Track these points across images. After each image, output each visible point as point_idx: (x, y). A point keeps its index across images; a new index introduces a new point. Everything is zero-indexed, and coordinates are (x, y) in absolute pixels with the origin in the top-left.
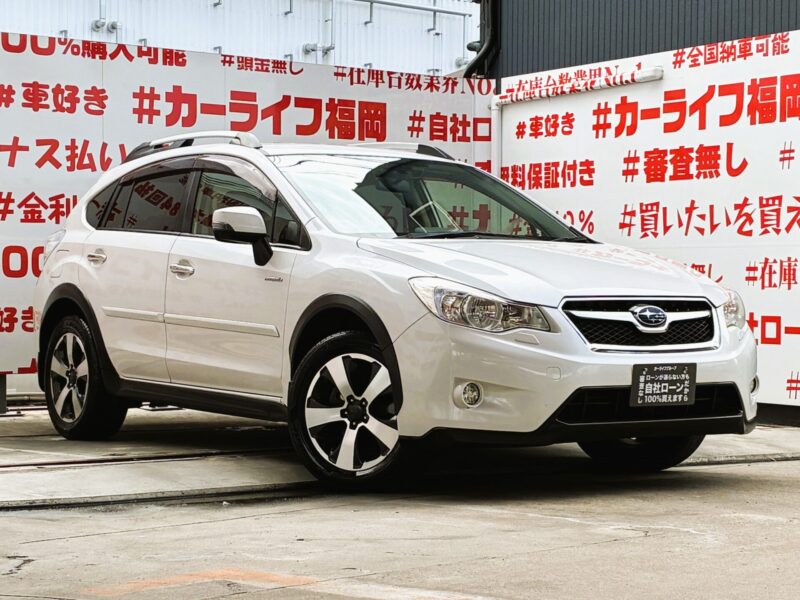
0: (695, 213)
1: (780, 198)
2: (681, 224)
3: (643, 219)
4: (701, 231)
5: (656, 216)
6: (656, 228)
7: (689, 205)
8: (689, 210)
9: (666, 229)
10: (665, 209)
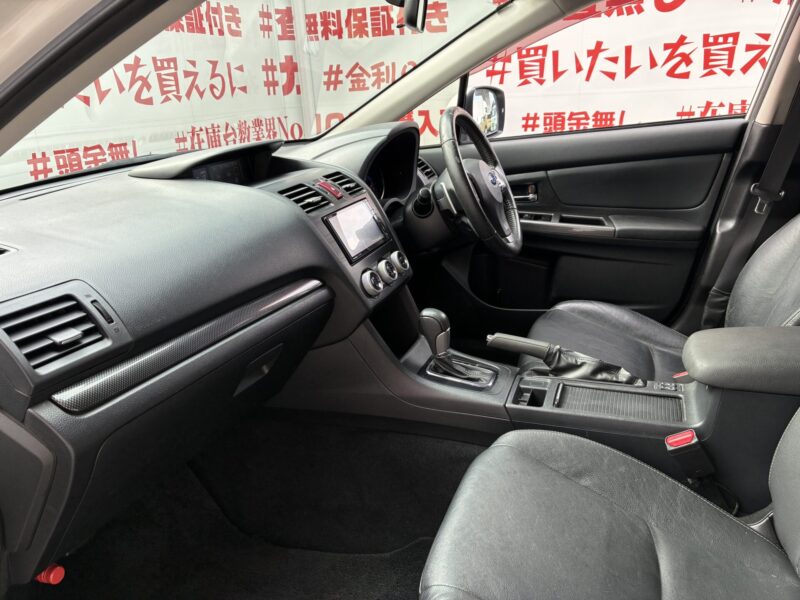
0: (601, 56)
1: (736, 36)
2: (579, 69)
3: (522, 65)
4: (612, 76)
5: (542, 63)
6: (541, 74)
7: (593, 47)
8: (594, 54)
9: (557, 75)
10: (555, 54)
